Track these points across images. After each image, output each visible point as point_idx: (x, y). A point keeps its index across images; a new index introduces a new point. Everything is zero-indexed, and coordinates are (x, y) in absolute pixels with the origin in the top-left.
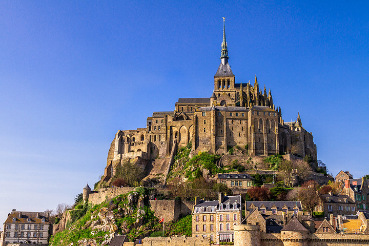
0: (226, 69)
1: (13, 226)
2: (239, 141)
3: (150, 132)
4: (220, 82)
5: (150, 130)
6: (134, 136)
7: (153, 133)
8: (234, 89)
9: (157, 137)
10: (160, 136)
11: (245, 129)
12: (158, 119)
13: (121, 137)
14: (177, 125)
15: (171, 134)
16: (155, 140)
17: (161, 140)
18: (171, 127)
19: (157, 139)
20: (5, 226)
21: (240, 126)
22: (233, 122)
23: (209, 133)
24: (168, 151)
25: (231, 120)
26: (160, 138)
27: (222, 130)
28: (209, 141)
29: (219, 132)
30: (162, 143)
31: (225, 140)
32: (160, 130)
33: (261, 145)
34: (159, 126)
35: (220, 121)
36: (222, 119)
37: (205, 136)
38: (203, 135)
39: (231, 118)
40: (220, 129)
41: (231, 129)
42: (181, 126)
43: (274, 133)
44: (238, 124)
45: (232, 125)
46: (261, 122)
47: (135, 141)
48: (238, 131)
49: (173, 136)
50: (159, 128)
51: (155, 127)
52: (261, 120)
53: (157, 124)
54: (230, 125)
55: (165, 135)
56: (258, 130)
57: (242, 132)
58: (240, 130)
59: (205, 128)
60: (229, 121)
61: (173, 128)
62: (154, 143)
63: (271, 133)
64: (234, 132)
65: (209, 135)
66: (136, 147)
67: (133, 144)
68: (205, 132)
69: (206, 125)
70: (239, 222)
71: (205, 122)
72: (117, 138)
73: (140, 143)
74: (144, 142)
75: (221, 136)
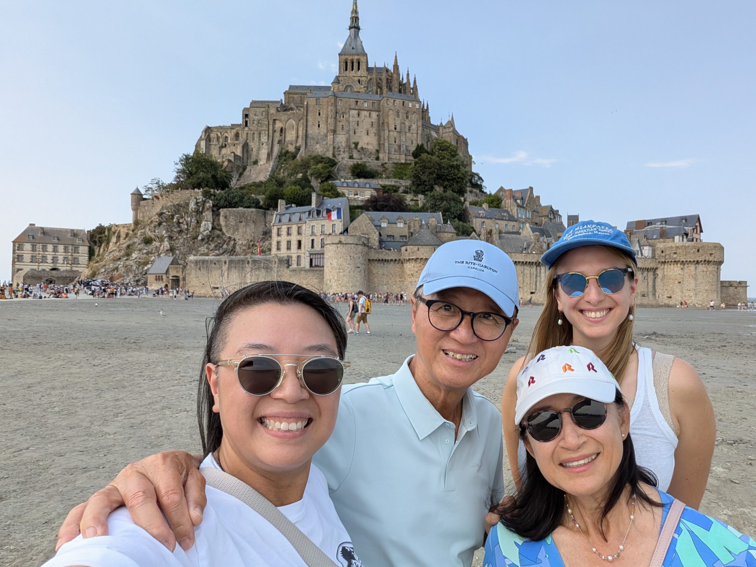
0: (356, 44)
1: (28, 247)
2: (366, 142)
3: (246, 129)
4: (346, 63)
5: (246, 125)
6: (226, 134)
7: (251, 130)
8: (365, 73)
9: (256, 135)
10: (260, 134)
11: (375, 125)
12: (257, 109)
13: (209, 135)
14: (283, 118)
15: (274, 131)
16: (253, 139)
17: (262, 140)
18: (275, 120)
19: (256, 139)
20: (14, 246)
21: (369, 120)
22: (359, 115)
23: (326, 128)
24: (269, 155)
25: (357, 111)
26: (260, 137)
27: (343, 125)
28: (325, 140)
29: (339, 128)
30: (263, 144)
31: (348, 140)
32: (259, 125)
33: (397, 148)
34: (259, 120)
35: (341, 112)
36: (344, 110)
37: (320, 133)
38: (317, 131)
39: (357, 108)
40: (341, 124)
41: (356, 125)
42: (288, 120)
43: (415, 132)
44: (366, 118)
45: (358, 119)
46: (398, 116)
47: (227, 142)
48: (365, 127)
49: (277, 134)
50: (259, 123)
51: (254, 120)
52: (398, 112)
53: (256, 117)
54: (354, 119)
55: (267, 132)
56: (393, 127)
57: (371, 129)
58: (369, 126)
59: (319, 122)
60: (354, 113)
61: (277, 122)
62: (253, 144)
63: (411, 131)
64: (360, 130)
65: (325, 131)
66: (229, 149)
67: (225, 146)
68: (319, 127)
69: (321, 117)
71: (319, 113)
72: (203, 137)
73: (234, 145)
74: (238, 142)
75: (341, 133)
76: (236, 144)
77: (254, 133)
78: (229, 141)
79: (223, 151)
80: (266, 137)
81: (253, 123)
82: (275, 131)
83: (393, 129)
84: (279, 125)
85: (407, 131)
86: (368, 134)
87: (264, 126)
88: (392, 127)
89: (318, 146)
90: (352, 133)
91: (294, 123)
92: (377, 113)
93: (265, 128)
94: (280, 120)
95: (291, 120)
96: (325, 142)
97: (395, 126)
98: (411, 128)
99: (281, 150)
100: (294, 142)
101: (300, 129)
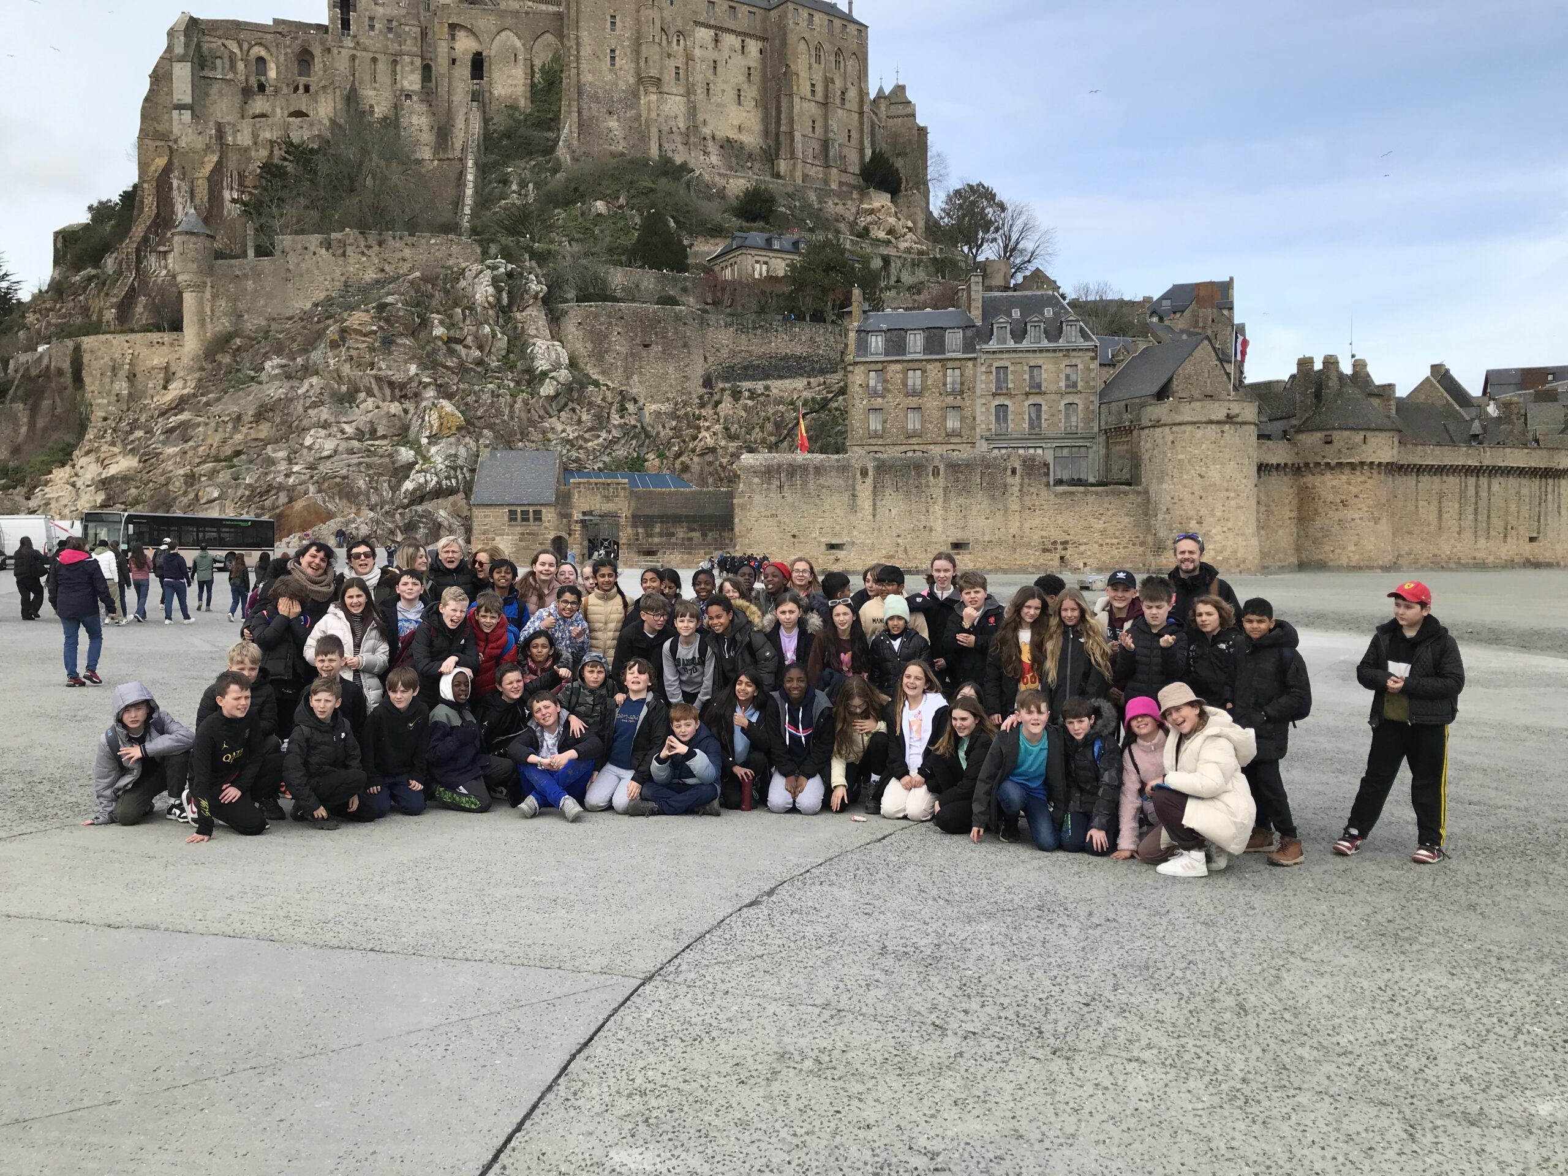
2: (736, 123)
3: (348, 42)
5: (347, 31)
6: (259, 51)
7: (365, 50)
9: (382, 66)
10: (395, 62)
11: (756, 77)
13: (199, 48)
14: (481, 24)
15: (451, 61)
16: (374, 80)
17: (403, 83)
18: (450, 27)
19: (383, 77)
21: (740, 61)
22: (717, 41)
23: (632, 71)
24: (443, 134)
25: (712, 32)
26: (394, 72)
27: (677, 68)
28: (631, 107)
29: (669, 76)
31: (692, 111)
32: (392, 35)
33: (817, 146)
34: (389, 21)
35: (673, 30)
36: (679, 23)
37: (617, 84)
38: (609, 77)
39: (712, 22)
40: (672, 63)
41: (711, 71)
42: (499, 33)
43: (855, 108)
44: (733, 55)
45: (715, 55)
46: (818, 58)
47: (265, 74)
48: (733, 80)
49: (464, 71)
50: (390, 29)
51: (371, 19)
52: (818, 48)
53: (380, 10)
54: (705, 53)
55: (418, 62)
56: (808, 88)
57: (745, 86)
58: (742, 78)
59: (613, 51)
60: (704, 35)
61: (461, 35)
62: (372, 93)
63: (847, 106)
64: (721, 85)
65: (632, 80)
66: (280, 102)
67: (262, 88)
68: (613, 65)
69: (619, 37)
70: (1092, 398)
71: (613, 24)
72: (179, 50)
73: (296, 89)
74: (313, 81)
75: (674, 91)
76: (307, 89)
77: (374, 60)
78: (272, 74)
79: (259, 104)
80: (417, 76)
81: (372, 27)
82: (454, 61)
83: (809, 95)
84: (465, 45)
85: (838, 101)
86: (739, 104)
87: (408, 42)
88: (806, 89)
89: (613, 123)
90: (700, 91)
91: (518, 44)
92: (760, 44)
93: (409, 46)
94: (472, 32)
95: (508, 32)
96: (630, 114)
97: (813, 85)
98: (847, 96)
99: (486, 121)
100: (522, 103)
101: (538, 63)
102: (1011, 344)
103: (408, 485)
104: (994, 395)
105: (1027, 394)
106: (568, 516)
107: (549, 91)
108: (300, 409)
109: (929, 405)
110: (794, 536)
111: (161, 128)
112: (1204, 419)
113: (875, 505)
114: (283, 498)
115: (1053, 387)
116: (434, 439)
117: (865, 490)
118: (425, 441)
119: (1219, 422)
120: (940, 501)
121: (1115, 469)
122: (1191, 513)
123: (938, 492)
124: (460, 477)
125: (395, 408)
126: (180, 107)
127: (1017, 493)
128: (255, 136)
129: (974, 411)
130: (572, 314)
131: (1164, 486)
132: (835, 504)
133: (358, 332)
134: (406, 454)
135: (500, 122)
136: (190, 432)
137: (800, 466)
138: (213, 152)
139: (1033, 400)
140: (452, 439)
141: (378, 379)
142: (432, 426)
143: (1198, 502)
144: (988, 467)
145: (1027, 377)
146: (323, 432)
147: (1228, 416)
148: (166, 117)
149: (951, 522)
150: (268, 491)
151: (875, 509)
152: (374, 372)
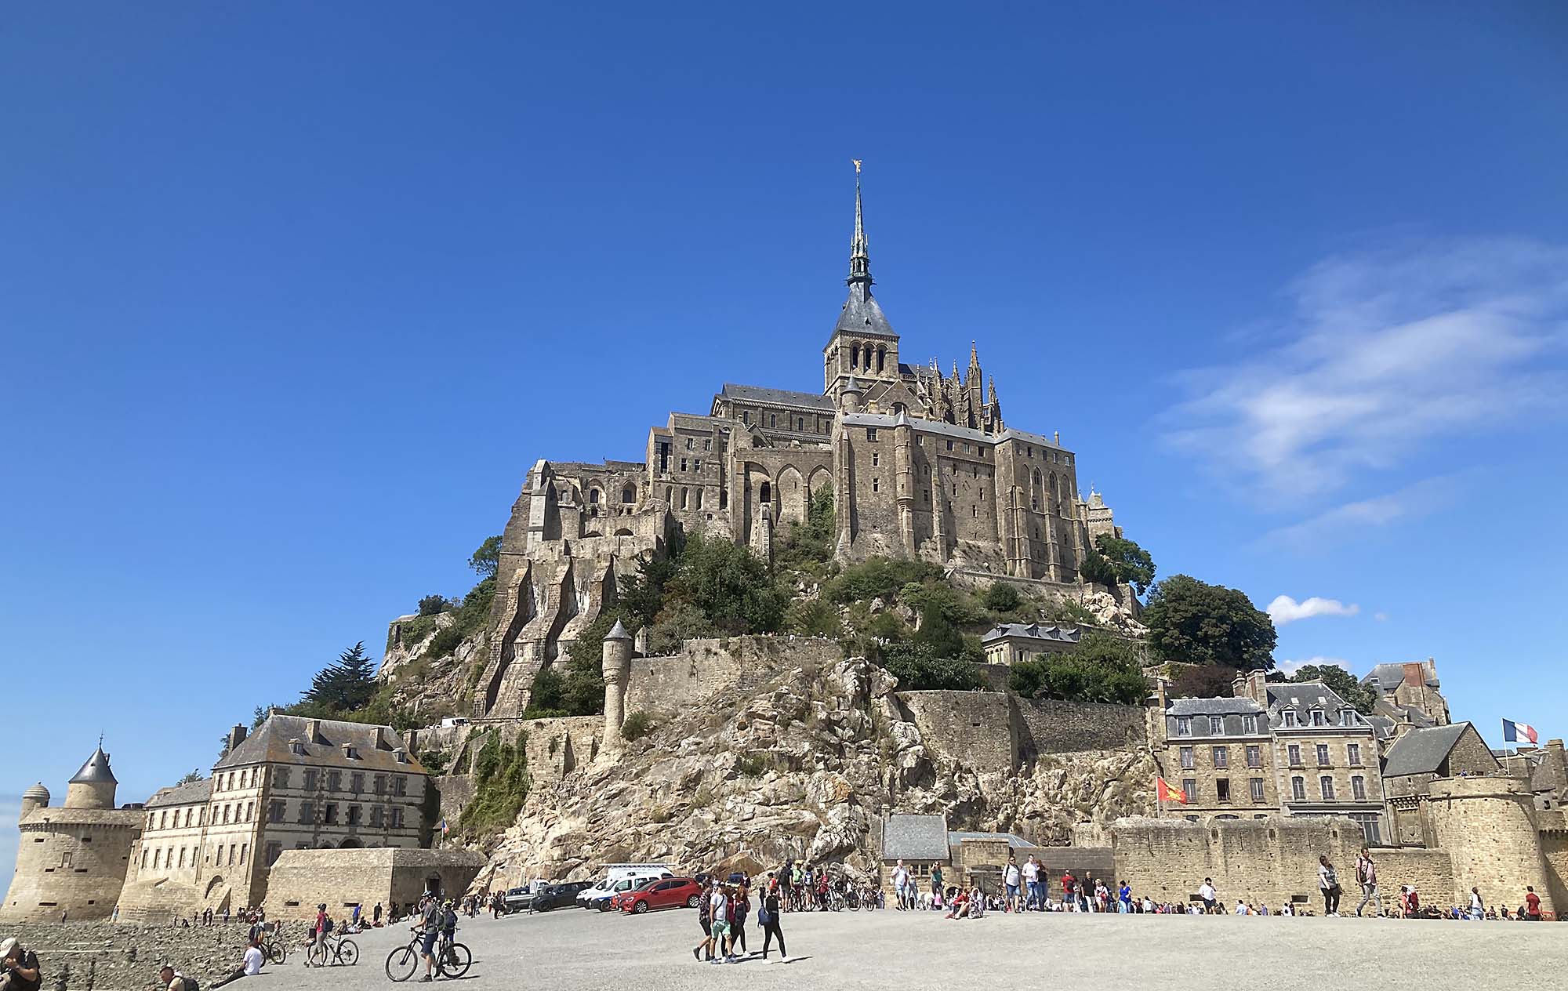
2: (973, 532)
3: (666, 477)
4: (856, 349)
5: (663, 470)
6: (594, 484)
7: (679, 482)
9: (690, 494)
10: (699, 491)
11: (987, 496)
12: (692, 436)
14: (769, 461)
16: (683, 503)
17: (706, 506)
18: (748, 464)
19: (691, 503)
21: (975, 483)
22: (955, 469)
23: (891, 495)
25: (952, 464)
26: (699, 498)
27: (925, 491)
28: (891, 522)
29: (920, 498)
30: (710, 516)
31: (941, 524)
32: (699, 471)
33: (1041, 549)
34: (697, 462)
35: (923, 463)
36: (928, 458)
37: (879, 507)
38: (873, 500)
39: (952, 456)
40: (923, 488)
41: (952, 493)
42: (784, 469)
44: (968, 479)
45: (955, 481)
47: (598, 502)
48: (969, 499)
49: (754, 497)
50: (698, 467)
51: (684, 460)
52: (1036, 472)
53: (692, 453)
54: (948, 479)
55: (717, 490)
56: (1031, 503)
57: (978, 504)
58: (975, 498)
59: (875, 480)
60: (946, 466)
61: (754, 470)
62: (682, 514)
63: (1062, 516)
64: (960, 504)
65: (892, 502)
66: (610, 522)
67: (595, 512)
68: (876, 490)
69: (880, 470)
70: (1374, 773)
71: (876, 461)
72: (537, 487)
73: (622, 511)
74: (635, 506)
75: (925, 508)
76: (629, 511)
77: (685, 491)
78: (603, 501)
79: (592, 526)
80: (717, 500)
81: (684, 468)
82: (748, 489)
83: (1031, 509)
84: (757, 477)
86: (975, 515)
87: (711, 475)
89: (878, 535)
90: (945, 508)
91: (799, 475)
92: (989, 470)
93: (712, 478)
94: (763, 468)
95: (791, 468)
96: (891, 528)
99: (772, 535)
100: (802, 518)
101: (813, 490)
102: (1298, 727)
103: (818, 843)
104: (1291, 769)
105: (1320, 769)
106: (961, 870)
107: (823, 510)
108: (718, 780)
109: (1234, 777)
110: (1164, 888)
111: (518, 544)
112: (1490, 793)
113: (1226, 861)
114: (720, 853)
115: (1339, 763)
116: (831, 804)
117: (1217, 848)
118: (822, 806)
119: (1502, 797)
120: (1279, 859)
121: (1406, 833)
122: (1493, 872)
123: (1276, 851)
124: (855, 836)
125: (793, 778)
126: (535, 530)
127: (1340, 854)
128: (595, 550)
129: (1274, 782)
130: (915, 699)
131: (1464, 849)
132: (1194, 858)
133: (762, 717)
134: (808, 817)
135: (785, 534)
136: (629, 798)
137: (1163, 829)
138: (564, 564)
139: (1324, 773)
140: (846, 804)
141: (780, 754)
142: (827, 794)
143: (1496, 863)
144: (1313, 831)
145: (1316, 753)
146: (740, 799)
147: (1509, 791)
148: (523, 536)
149: (1289, 877)
150: (706, 849)
151: (1226, 866)
152: (777, 749)
